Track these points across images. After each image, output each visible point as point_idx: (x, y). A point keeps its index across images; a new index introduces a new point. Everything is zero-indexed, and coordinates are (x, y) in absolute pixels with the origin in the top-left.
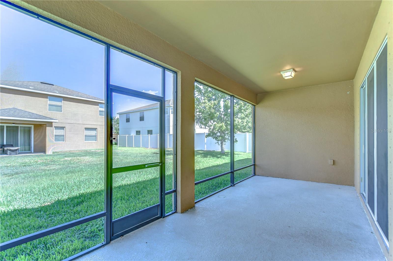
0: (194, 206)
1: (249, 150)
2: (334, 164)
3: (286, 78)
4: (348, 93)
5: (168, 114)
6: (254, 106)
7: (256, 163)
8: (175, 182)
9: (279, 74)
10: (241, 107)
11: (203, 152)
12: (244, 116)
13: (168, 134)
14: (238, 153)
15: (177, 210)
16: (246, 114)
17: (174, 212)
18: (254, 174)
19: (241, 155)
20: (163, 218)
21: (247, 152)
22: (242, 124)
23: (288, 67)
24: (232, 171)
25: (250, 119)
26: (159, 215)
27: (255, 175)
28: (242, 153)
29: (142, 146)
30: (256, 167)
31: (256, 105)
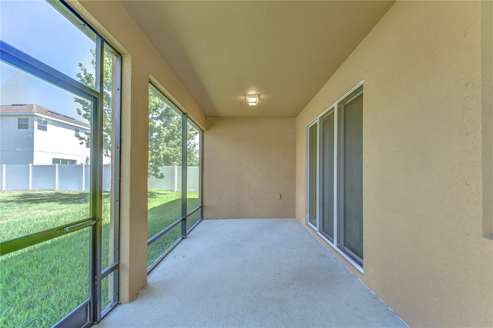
0: (147, 283)
1: (178, 188)
2: (280, 198)
3: (250, 104)
4: (292, 130)
5: (29, 130)
6: (203, 131)
7: (205, 204)
8: (117, 251)
9: (243, 98)
10: (174, 131)
11: (107, 193)
12: (175, 144)
13: (57, 164)
14: (165, 192)
15: (120, 300)
16: (178, 141)
17: (116, 305)
18: (201, 218)
19: (169, 195)
20: (98, 323)
21: (176, 191)
22: (175, 154)
23: (252, 92)
24: (184, 217)
25: (179, 148)
26: (88, 321)
27: (203, 219)
28: (170, 193)
29: (7, 187)
30: (205, 210)
31: (205, 131)
